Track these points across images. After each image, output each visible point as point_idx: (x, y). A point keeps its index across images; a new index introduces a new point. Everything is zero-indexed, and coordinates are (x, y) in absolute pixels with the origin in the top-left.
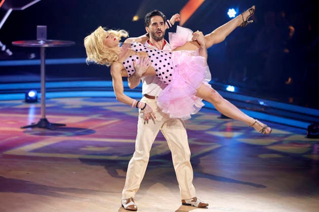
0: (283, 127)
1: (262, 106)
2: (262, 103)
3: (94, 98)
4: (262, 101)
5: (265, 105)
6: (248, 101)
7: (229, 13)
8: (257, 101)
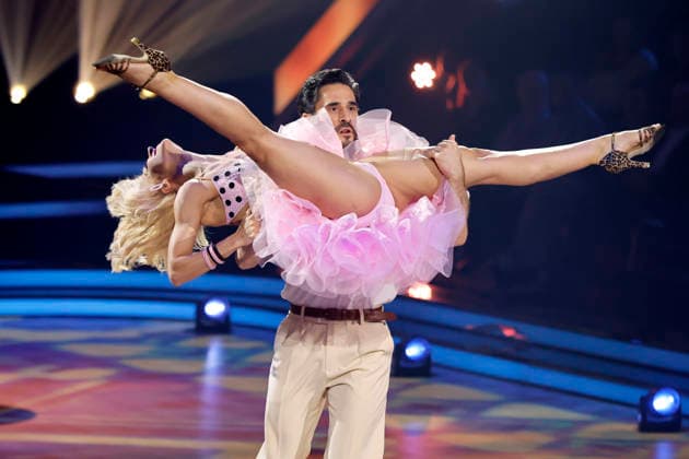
0: (566, 398)
1: (510, 340)
2: (508, 333)
3: (31, 319)
4: (509, 328)
5: (519, 337)
6: (469, 327)
7: (414, 76)
8: (498, 328)
